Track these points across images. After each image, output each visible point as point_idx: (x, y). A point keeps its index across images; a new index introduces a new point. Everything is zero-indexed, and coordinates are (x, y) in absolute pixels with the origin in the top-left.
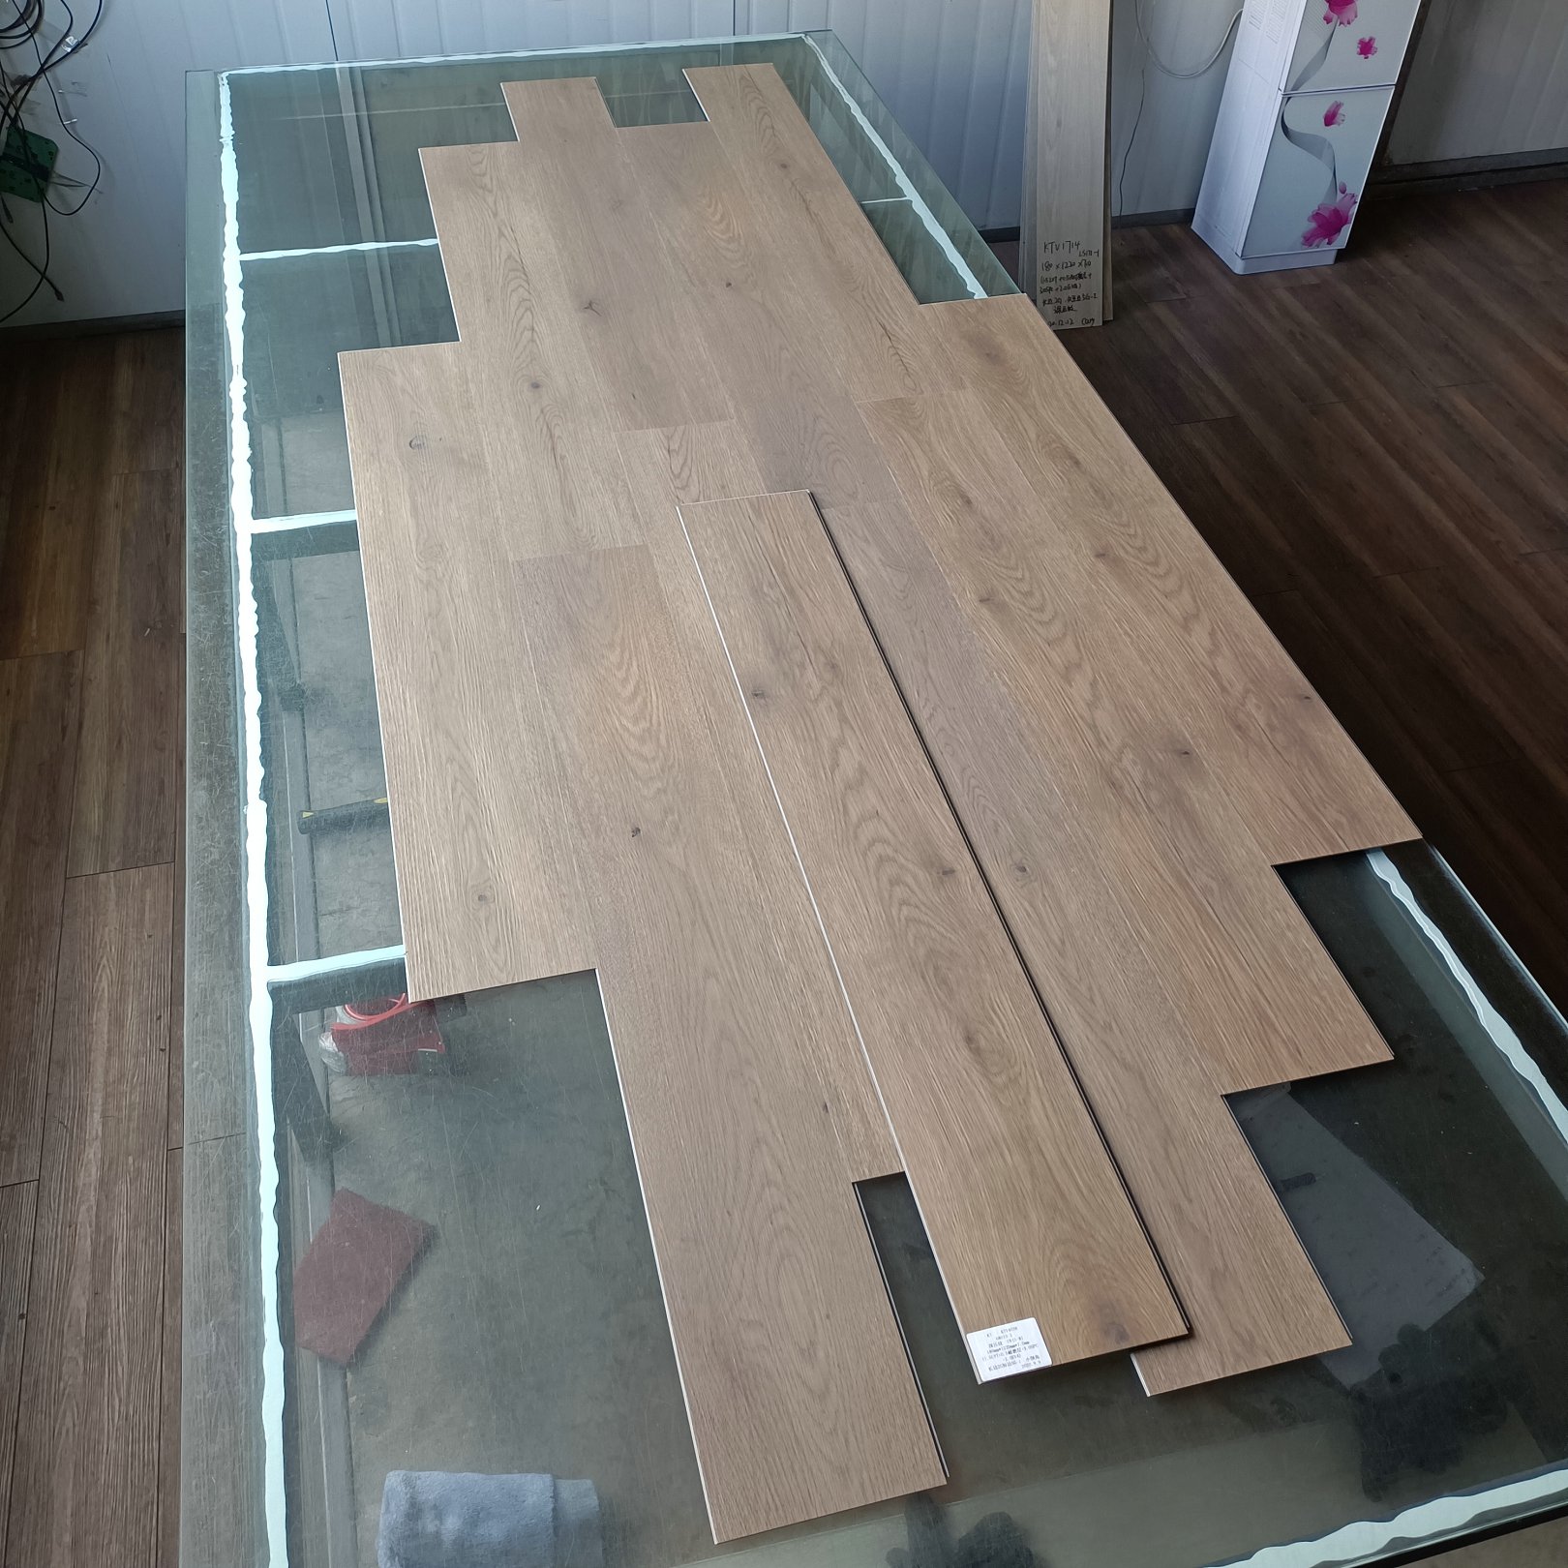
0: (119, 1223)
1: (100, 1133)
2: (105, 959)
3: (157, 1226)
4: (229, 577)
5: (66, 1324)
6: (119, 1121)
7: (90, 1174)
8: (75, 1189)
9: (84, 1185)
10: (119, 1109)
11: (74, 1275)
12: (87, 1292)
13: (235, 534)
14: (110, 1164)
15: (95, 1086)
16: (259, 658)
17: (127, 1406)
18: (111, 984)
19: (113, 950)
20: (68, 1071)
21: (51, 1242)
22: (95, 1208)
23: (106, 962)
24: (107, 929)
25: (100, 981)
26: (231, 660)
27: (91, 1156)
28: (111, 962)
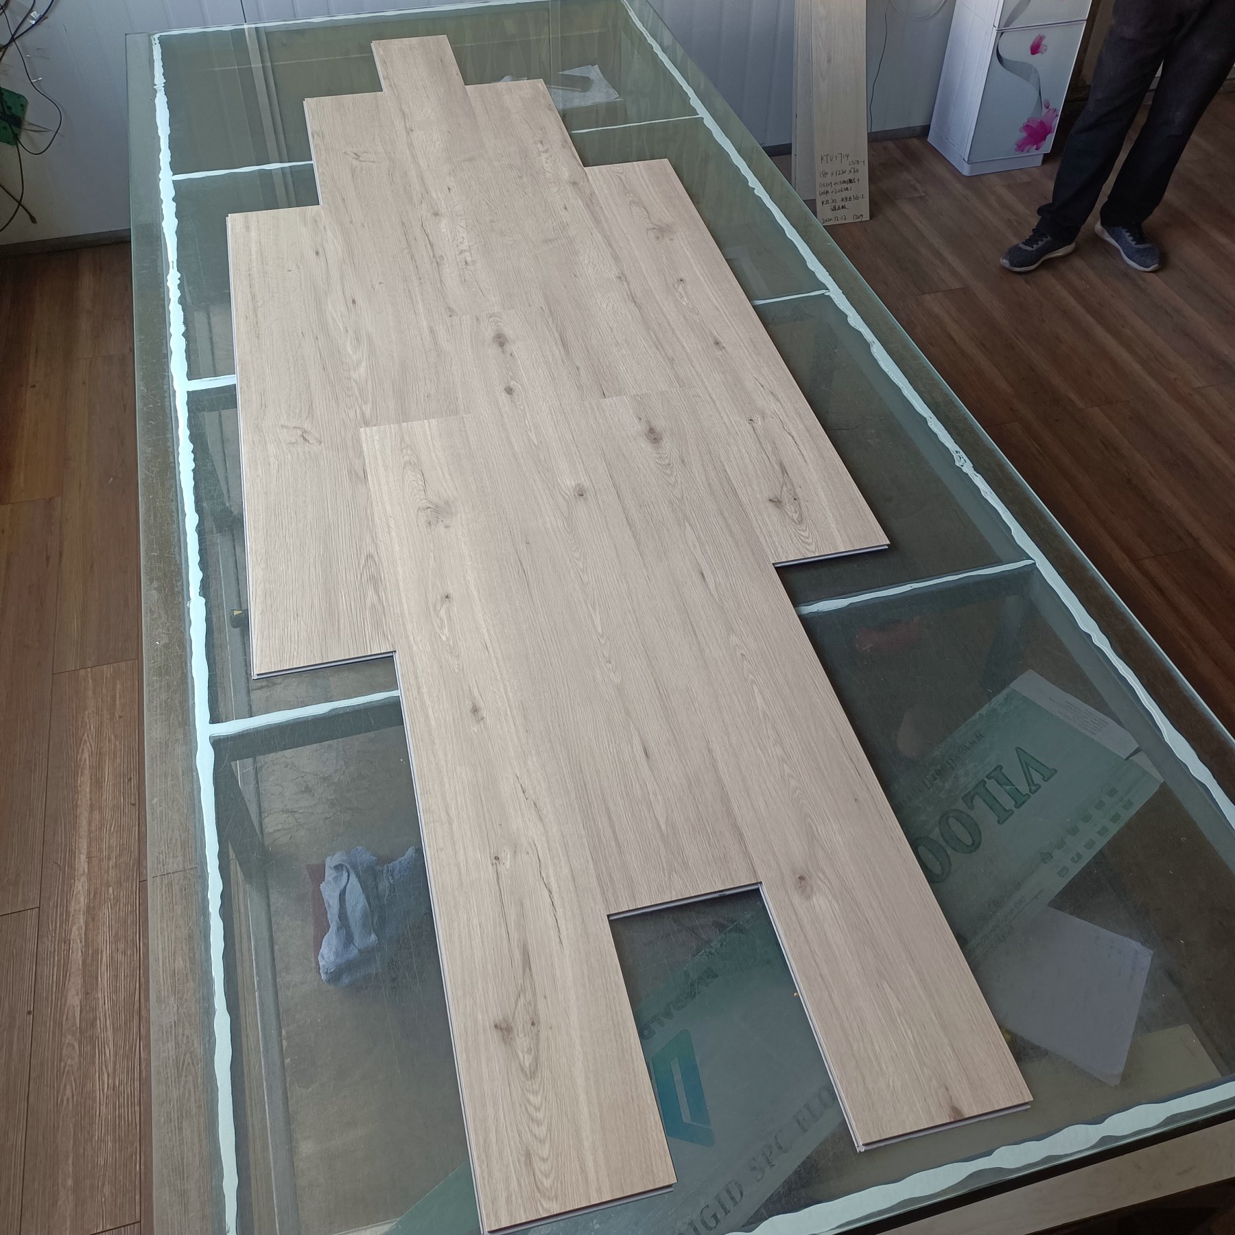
0: (104, 938)
1: (86, 870)
2: (86, 735)
3: (133, 941)
4: (170, 426)
5: (64, 1018)
6: (101, 860)
7: (80, 901)
8: (68, 913)
9: (75, 910)
10: (100, 850)
11: (69, 980)
12: (80, 993)
13: (174, 392)
14: (95, 894)
15: (81, 834)
16: (196, 488)
17: (114, 1079)
18: (91, 755)
19: (92, 728)
20: (59, 823)
21: (50, 954)
22: (84, 928)
23: (87, 738)
24: (86, 712)
25: (83, 752)
26: (174, 489)
27: (80, 888)
28: (90, 737)
